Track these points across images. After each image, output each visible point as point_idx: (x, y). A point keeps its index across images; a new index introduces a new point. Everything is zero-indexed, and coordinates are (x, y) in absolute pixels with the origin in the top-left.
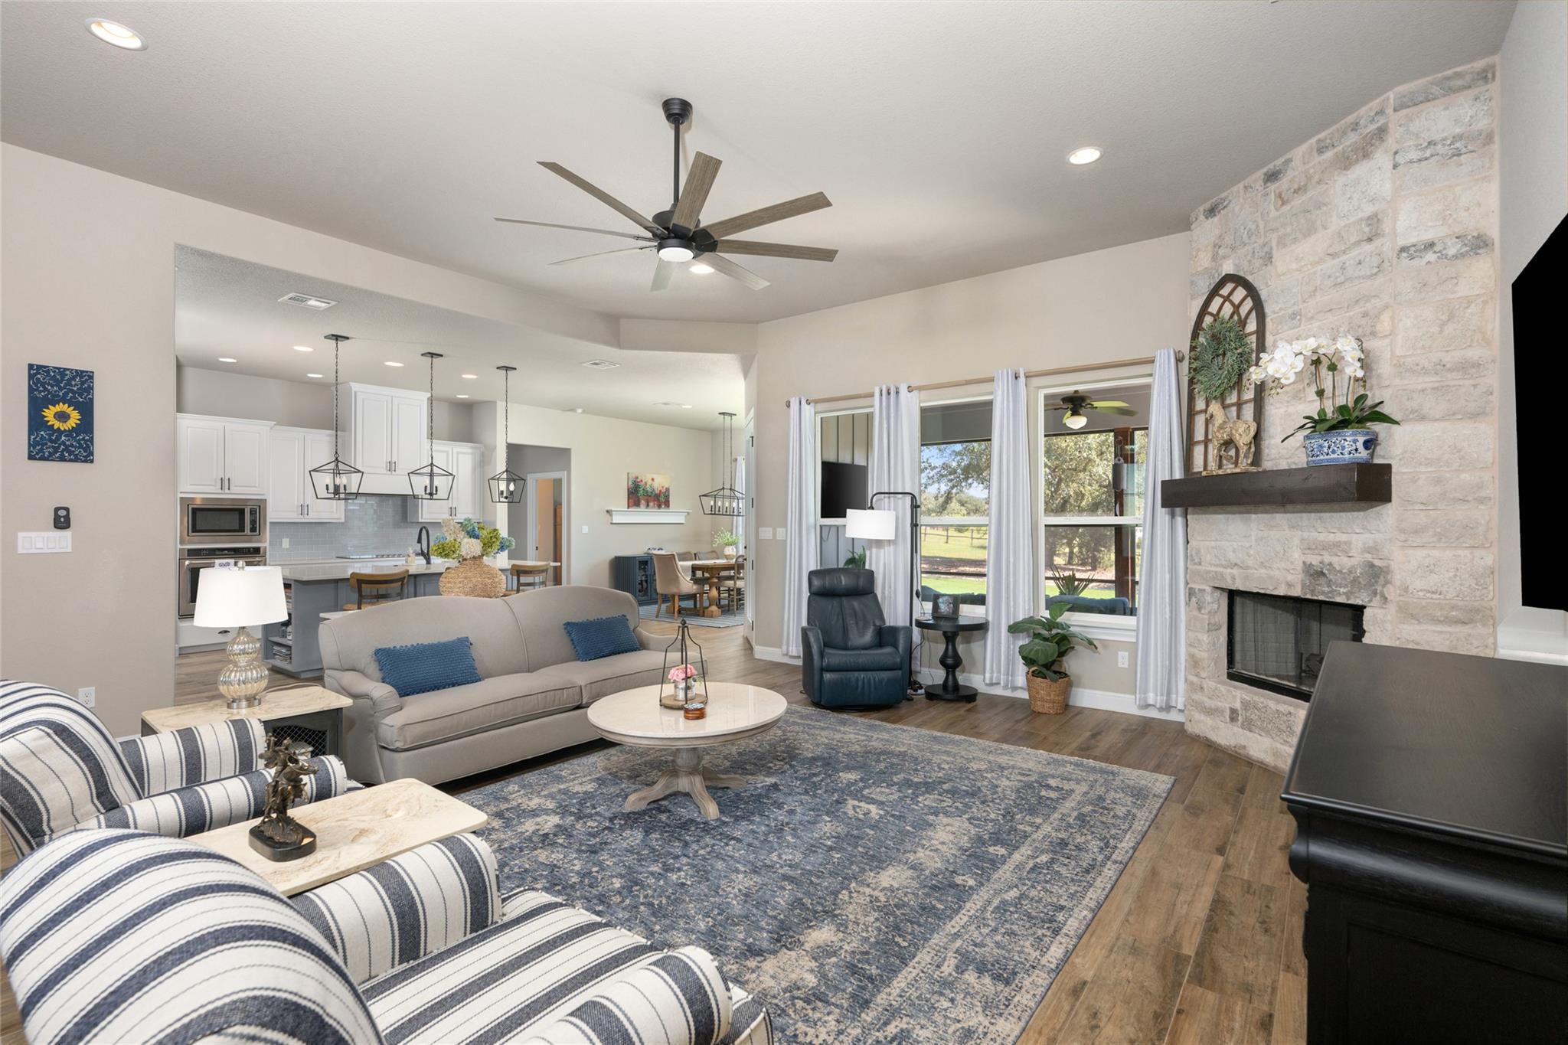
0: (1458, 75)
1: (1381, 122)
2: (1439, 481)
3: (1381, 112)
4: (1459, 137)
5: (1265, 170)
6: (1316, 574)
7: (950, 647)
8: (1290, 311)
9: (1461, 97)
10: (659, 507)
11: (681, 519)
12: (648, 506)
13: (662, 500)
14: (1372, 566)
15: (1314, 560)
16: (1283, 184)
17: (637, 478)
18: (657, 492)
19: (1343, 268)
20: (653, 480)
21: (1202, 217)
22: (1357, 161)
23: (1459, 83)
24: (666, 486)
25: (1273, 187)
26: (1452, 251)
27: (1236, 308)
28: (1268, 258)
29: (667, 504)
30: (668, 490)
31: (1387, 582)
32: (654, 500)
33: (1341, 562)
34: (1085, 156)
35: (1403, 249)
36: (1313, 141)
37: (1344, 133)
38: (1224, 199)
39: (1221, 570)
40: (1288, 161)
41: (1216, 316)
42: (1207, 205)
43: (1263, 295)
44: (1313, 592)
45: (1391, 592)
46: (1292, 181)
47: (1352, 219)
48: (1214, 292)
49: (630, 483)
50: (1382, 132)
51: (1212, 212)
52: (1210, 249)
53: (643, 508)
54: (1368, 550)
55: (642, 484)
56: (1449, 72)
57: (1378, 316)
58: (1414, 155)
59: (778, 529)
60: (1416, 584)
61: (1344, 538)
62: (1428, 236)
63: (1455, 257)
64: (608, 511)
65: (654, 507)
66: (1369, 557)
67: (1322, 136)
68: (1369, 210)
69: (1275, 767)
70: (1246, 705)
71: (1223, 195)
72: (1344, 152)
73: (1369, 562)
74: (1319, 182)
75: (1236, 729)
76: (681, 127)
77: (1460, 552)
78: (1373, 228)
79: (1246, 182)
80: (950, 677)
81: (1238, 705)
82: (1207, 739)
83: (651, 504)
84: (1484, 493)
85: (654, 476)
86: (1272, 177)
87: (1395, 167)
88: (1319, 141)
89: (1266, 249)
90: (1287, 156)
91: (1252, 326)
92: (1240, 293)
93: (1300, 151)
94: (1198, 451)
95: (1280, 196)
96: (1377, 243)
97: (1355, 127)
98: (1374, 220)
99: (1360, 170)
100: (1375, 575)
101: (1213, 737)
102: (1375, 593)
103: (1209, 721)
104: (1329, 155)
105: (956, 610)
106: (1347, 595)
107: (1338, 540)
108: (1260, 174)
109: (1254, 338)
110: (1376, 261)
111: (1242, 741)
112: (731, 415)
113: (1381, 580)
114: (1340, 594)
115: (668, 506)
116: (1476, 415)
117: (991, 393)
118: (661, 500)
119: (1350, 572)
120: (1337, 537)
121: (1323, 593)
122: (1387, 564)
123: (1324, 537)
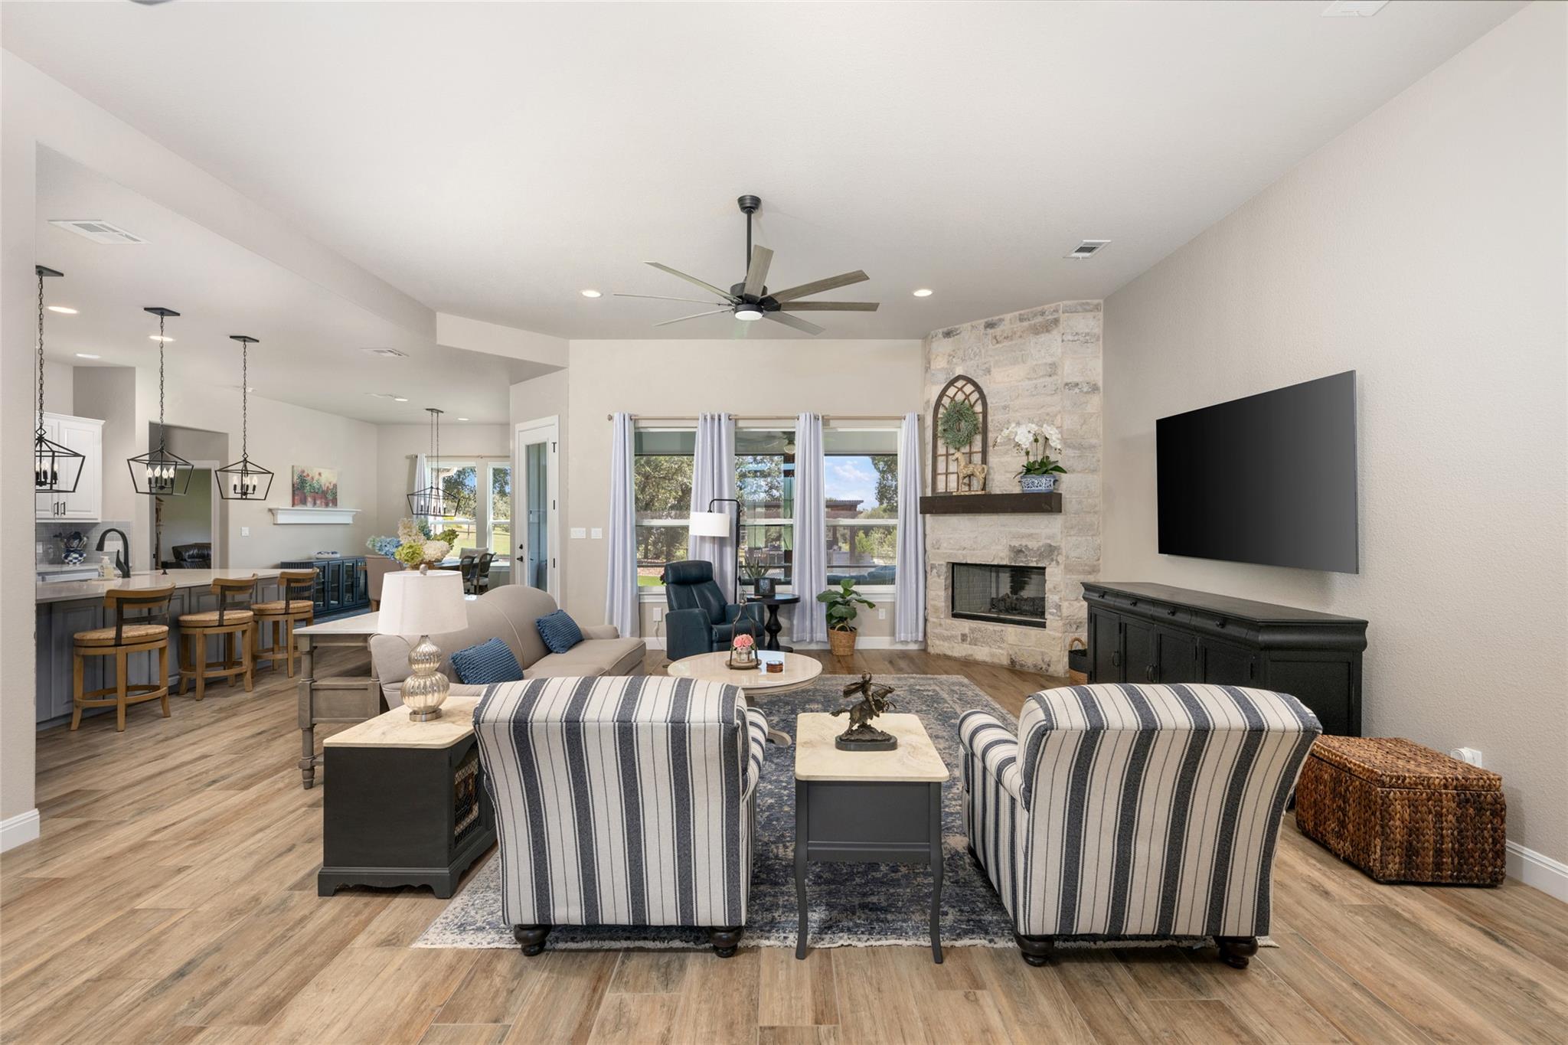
0: (1087, 304)
1: (1056, 316)
2: (1080, 503)
3: (1056, 311)
4: (1087, 334)
5: (986, 320)
6: (1018, 552)
7: (773, 618)
8: (1003, 404)
9: (1090, 315)
10: (327, 505)
11: (348, 520)
12: (315, 504)
13: (330, 497)
14: (1050, 546)
15: (1016, 543)
16: (997, 331)
17: (303, 472)
18: (325, 488)
19: (1036, 388)
20: (320, 474)
21: (940, 336)
22: (1043, 332)
23: (1088, 308)
24: (334, 481)
25: (990, 331)
26: (1085, 390)
27: (967, 397)
28: (988, 371)
29: (335, 502)
30: (335, 486)
32: (321, 498)
33: (1033, 544)
34: (923, 293)
35: (1067, 384)
36: (1017, 313)
37: (1035, 315)
38: (957, 330)
39: (955, 552)
40: (1001, 320)
41: (953, 399)
42: (945, 330)
43: (985, 392)
44: (1015, 561)
45: (1060, 559)
46: (1003, 331)
47: (1040, 362)
48: (951, 383)
49: (296, 477)
50: (1056, 321)
51: (948, 334)
52: (946, 357)
53: (309, 506)
54: (1049, 538)
55: (309, 478)
56: (1084, 301)
57: (1056, 415)
58: (1070, 338)
59: (593, 530)
60: (1073, 554)
61: (1037, 531)
62: (1076, 380)
63: (1087, 393)
64: (270, 510)
65: (321, 506)
66: (1049, 541)
67: (1022, 312)
68: (1049, 360)
69: (993, 663)
70: (972, 630)
71: (957, 327)
72: (1035, 325)
73: (1047, 544)
74: (1021, 337)
75: (966, 646)
77: (1088, 538)
78: (1053, 369)
79: (974, 323)
80: (774, 640)
81: (967, 631)
82: (945, 655)
83: (318, 502)
84: (1097, 509)
85: (322, 471)
86: (990, 325)
87: (1063, 341)
88: (1020, 315)
89: (987, 366)
90: (1001, 317)
91: (978, 408)
92: (969, 388)
93: (1008, 317)
94: (941, 479)
95: (995, 337)
96: (1054, 378)
97: (1043, 313)
98: (1053, 365)
99: (1044, 338)
100: (1051, 551)
101: (949, 653)
102: (1052, 560)
103: (946, 644)
104: (1026, 324)
105: (772, 589)
106: (1037, 562)
107: (1029, 531)
108: (982, 322)
109: (981, 416)
110: (1054, 388)
111: (970, 652)
112: (438, 411)
113: (1056, 553)
114: (1034, 562)
115: (336, 505)
116: (1094, 471)
117: (794, 427)
118: (328, 497)
119: (1038, 549)
120: (1032, 531)
121: (1022, 562)
122: (1058, 544)
123: (1023, 530)
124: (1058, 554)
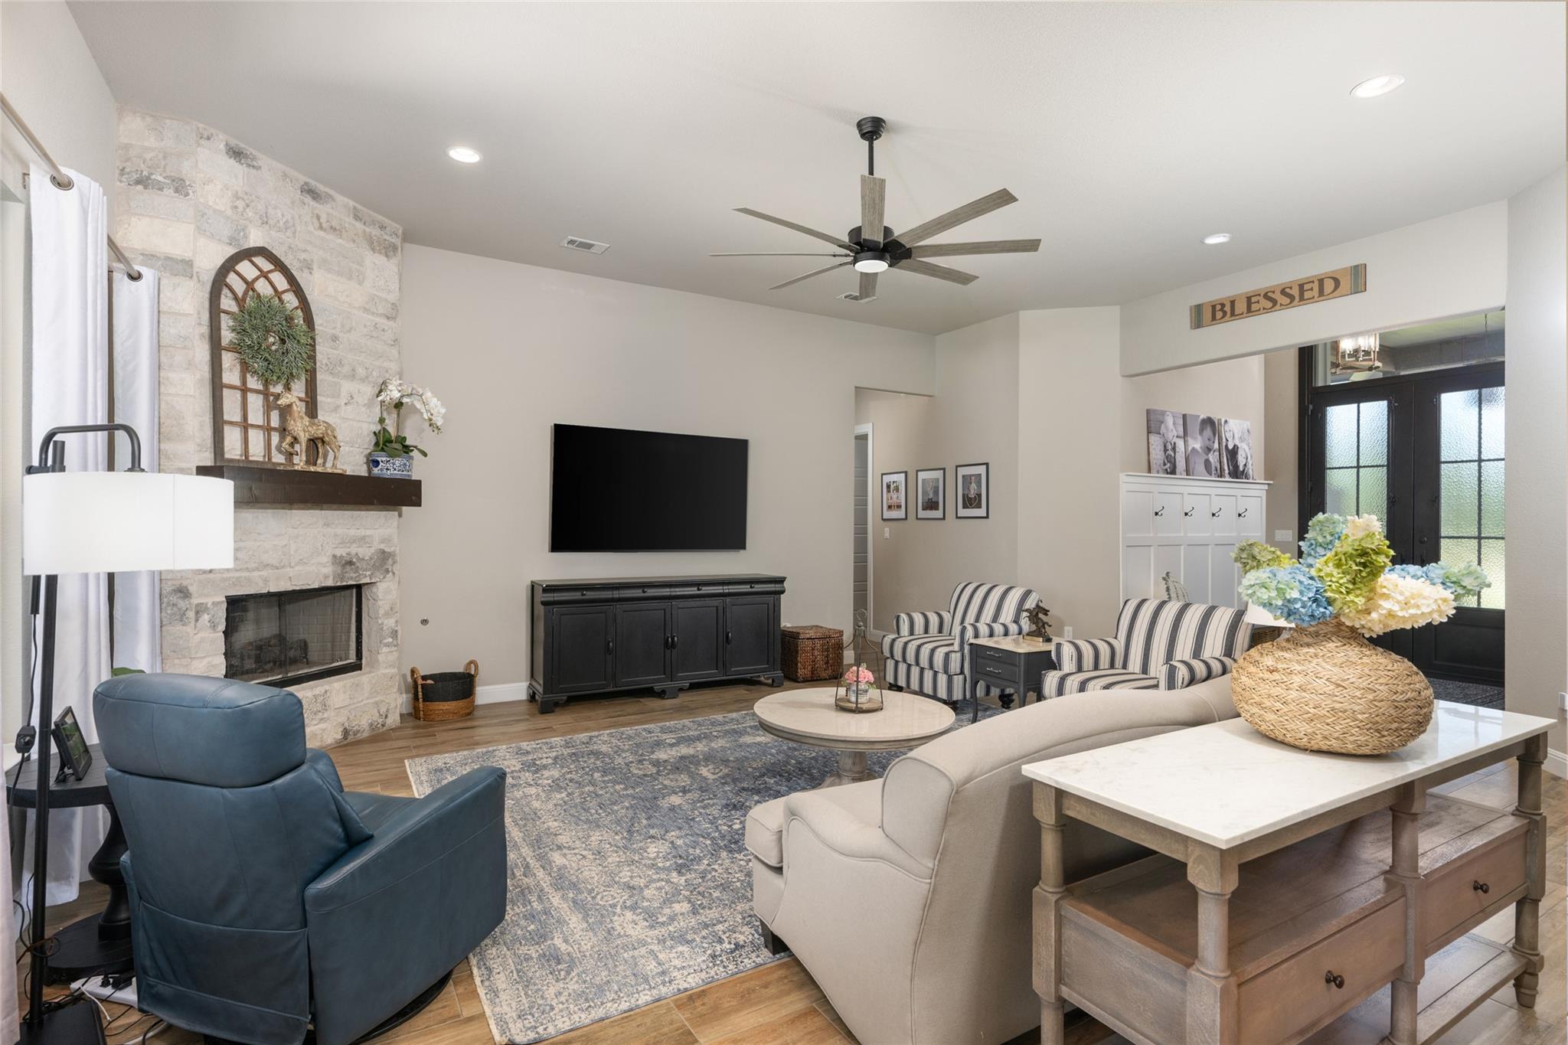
5: (308, 180)
6: (346, 564)
14: (383, 552)
15: (341, 552)
16: (318, 209)
22: (381, 252)
25: (307, 201)
27: (278, 293)
31: (395, 562)
33: (364, 552)
36: (353, 204)
37: (372, 222)
38: (254, 159)
40: (329, 198)
41: (247, 283)
44: (342, 580)
45: (398, 569)
46: (329, 215)
47: (378, 293)
48: (247, 254)
50: (395, 249)
51: (236, 154)
54: (382, 541)
61: (368, 532)
66: (382, 546)
67: (361, 208)
68: (389, 297)
72: (372, 236)
73: (380, 549)
74: (354, 241)
76: (875, 142)
78: (394, 312)
86: (311, 193)
87: (401, 279)
88: (357, 209)
89: (306, 257)
92: (279, 280)
93: (339, 199)
95: (318, 217)
99: (382, 261)
100: (384, 558)
102: (387, 571)
104: (360, 226)
107: (363, 534)
109: (303, 339)
113: (390, 561)
114: (366, 576)
119: (371, 559)
120: (362, 532)
121: (352, 578)
122: (392, 549)
123: (353, 532)
124: (394, 563)
